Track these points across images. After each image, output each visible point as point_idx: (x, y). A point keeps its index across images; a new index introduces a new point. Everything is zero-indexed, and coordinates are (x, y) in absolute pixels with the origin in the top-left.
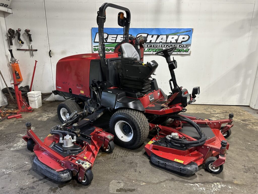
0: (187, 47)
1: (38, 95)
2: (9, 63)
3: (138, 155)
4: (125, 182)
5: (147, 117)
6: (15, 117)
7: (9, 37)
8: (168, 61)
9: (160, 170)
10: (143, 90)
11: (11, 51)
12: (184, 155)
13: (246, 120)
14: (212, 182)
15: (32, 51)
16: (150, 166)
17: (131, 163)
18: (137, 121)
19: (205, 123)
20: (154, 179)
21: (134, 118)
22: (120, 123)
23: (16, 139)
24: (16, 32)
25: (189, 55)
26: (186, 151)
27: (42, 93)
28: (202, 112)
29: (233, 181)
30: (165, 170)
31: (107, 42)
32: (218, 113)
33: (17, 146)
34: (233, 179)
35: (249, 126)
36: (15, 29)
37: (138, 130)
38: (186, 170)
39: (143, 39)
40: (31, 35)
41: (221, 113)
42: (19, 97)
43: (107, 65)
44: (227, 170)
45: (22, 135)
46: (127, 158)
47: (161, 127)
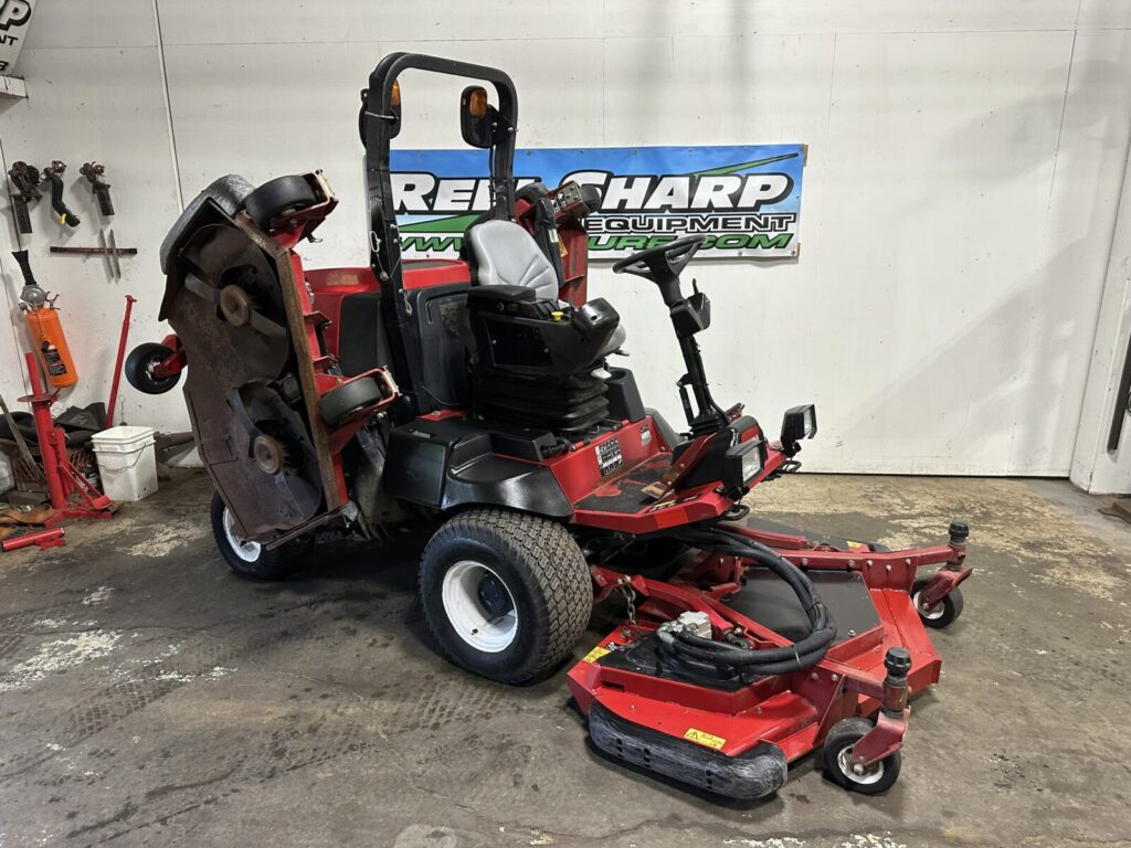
0: (781, 226)
1: (138, 445)
2: (15, 308)
3: (539, 712)
4: (463, 832)
5: (581, 543)
6: (34, 543)
7: (16, 197)
8: (670, 296)
9: (622, 777)
10: (570, 423)
11: (22, 257)
12: (730, 709)
13: (1043, 544)
14: (846, 828)
15: (114, 254)
16: (584, 760)
17: (502, 748)
18: (532, 563)
19: (845, 562)
20: (593, 820)
21: (518, 548)
22: (467, 569)
23: (25, 642)
24: (44, 177)
25: (793, 258)
26: (739, 695)
27: (157, 437)
28: (852, 509)
29: (942, 828)
30: (647, 778)
31: (435, 209)
32: (922, 515)
33: (27, 672)
34: (943, 819)
35: (1055, 570)
36: (41, 163)
37: (536, 601)
38: (733, 780)
39: (581, 197)
40: (109, 186)
41: (936, 511)
42: (57, 453)
43: (414, 319)
44: (923, 776)
45: (52, 623)
46: (491, 724)
47: (641, 584)
